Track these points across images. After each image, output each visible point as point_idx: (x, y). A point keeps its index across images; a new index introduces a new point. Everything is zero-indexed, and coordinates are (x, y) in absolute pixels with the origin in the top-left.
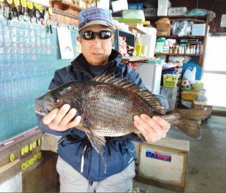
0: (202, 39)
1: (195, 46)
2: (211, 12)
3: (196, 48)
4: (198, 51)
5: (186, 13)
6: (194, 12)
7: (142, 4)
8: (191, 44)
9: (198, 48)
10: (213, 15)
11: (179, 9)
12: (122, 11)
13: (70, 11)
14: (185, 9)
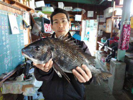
0: (80, 23)
1: (77, 26)
2: (83, 10)
3: (78, 27)
4: (79, 28)
5: (72, 10)
6: (76, 9)
7: (50, 4)
8: (76, 25)
9: (79, 27)
10: (84, 11)
11: (69, 7)
12: (42, 7)
13: (15, 5)
14: (71, 8)
